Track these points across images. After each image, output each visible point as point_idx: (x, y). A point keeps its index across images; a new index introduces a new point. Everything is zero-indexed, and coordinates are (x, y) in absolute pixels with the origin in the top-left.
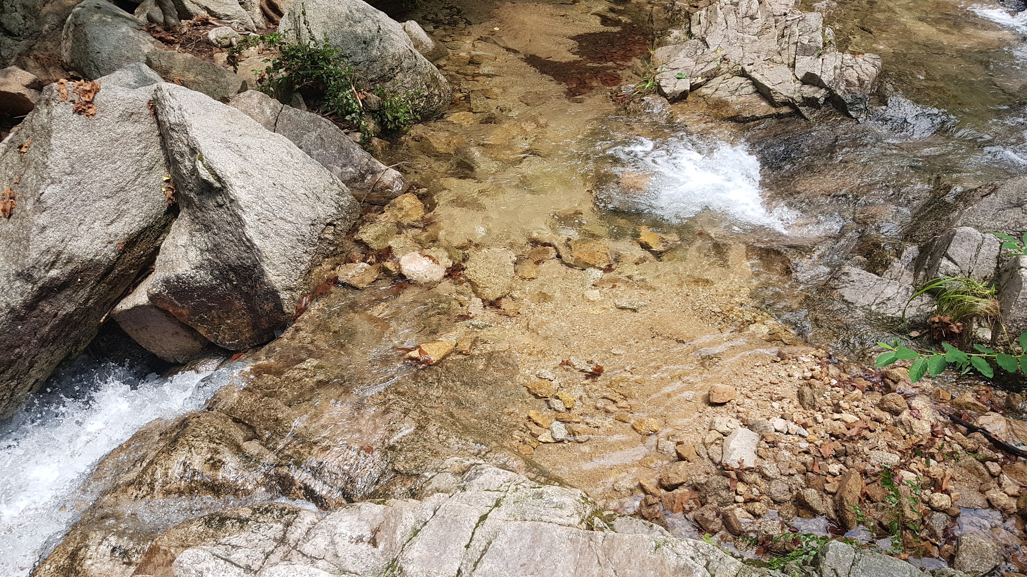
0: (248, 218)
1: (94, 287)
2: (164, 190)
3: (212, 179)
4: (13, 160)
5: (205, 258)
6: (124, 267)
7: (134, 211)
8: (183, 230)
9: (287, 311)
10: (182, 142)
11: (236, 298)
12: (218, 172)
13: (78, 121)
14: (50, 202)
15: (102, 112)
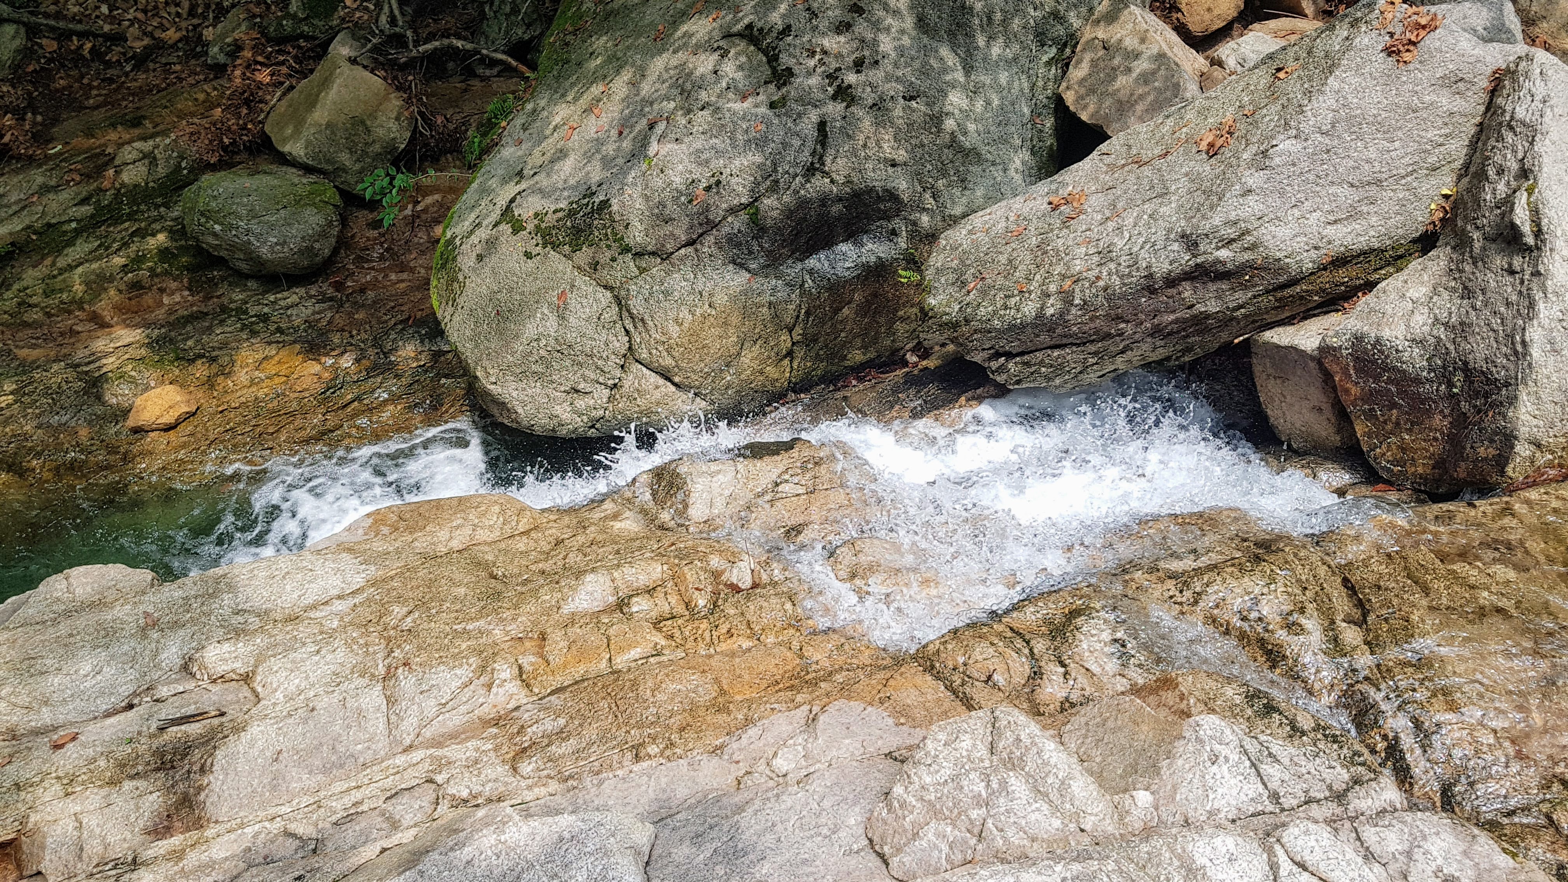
0: (1546, 311)
1: (1259, 295)
2: (1433, 206)
3: (1526, 229)
4: (1258, 83)
5: (1435, 332)
6: (1311, 287)
7: (1374, 220)
8: (1426, 278)
9: (1510, 473)
10: (1515, 152)
11: (1442, 411)
12: (1544, 222)
13: (1381, 63)
14: (1277, 160)
15: (1420, 62)
